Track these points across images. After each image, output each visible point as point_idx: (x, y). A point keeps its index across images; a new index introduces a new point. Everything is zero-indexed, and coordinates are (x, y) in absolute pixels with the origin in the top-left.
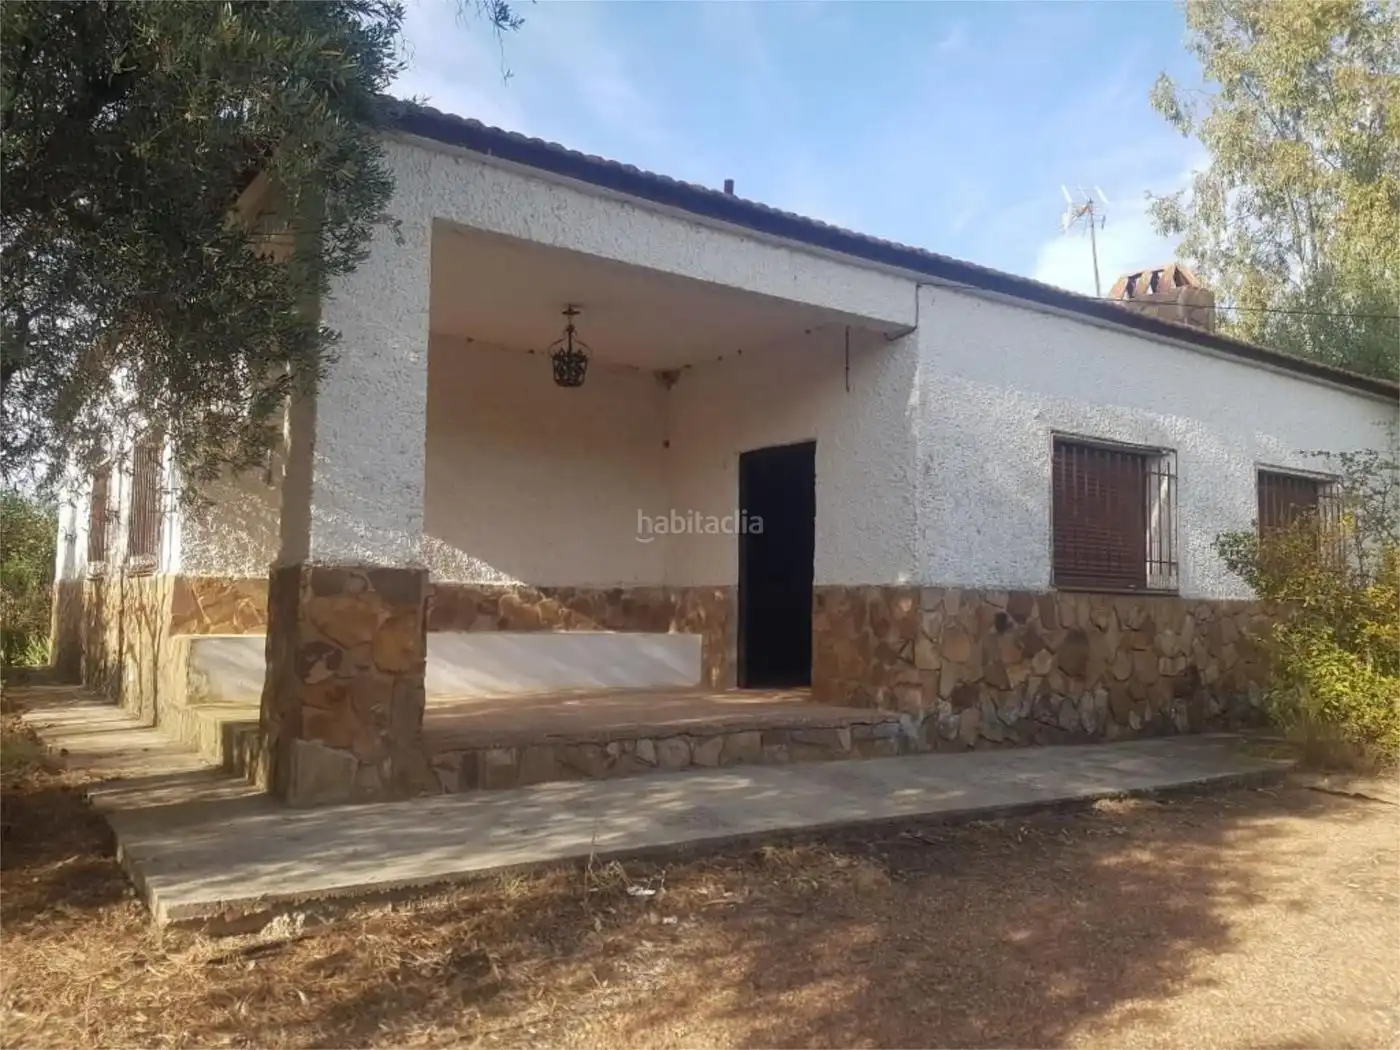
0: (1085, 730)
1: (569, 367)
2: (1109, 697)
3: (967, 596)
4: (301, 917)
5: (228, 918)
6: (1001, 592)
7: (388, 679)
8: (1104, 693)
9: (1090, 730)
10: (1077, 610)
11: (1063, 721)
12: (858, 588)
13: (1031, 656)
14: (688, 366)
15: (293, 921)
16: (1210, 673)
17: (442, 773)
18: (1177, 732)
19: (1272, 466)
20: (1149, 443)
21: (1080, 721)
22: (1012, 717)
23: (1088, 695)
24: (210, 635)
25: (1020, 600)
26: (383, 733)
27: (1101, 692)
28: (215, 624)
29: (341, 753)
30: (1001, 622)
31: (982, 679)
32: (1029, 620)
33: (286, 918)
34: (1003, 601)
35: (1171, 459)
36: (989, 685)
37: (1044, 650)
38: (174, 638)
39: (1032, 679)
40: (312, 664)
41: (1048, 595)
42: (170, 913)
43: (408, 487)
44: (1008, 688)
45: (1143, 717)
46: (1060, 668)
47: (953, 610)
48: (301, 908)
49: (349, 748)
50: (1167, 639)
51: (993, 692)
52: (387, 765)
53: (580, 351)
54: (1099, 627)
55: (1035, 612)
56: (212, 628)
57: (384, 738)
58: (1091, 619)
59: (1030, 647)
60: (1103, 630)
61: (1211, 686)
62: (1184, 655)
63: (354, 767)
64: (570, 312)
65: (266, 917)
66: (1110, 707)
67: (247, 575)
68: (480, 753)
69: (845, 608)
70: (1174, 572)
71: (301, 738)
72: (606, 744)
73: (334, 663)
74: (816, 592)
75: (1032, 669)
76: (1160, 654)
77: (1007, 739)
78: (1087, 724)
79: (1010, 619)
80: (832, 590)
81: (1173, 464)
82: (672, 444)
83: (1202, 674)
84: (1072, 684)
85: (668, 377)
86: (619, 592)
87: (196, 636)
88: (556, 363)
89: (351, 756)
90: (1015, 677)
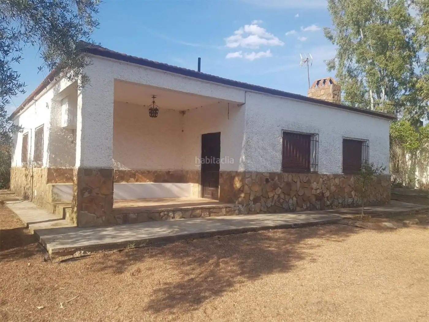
0: (290, 209)
1: (154, 112)
2: (297, 200)
3: (258, 174)
4: (83, 252)
5: (66, 252)
6: (267, 173)
7: (104, 197)
8: (296, 199)
9: (291, 209)
10: (288, 177)
11: (284, 206)
12: (230, 172)
13: (275, 190)
14: (188, 110)
15: (81, 252)
16: (327, 194)
17: (118, 220)
18: (317, 209)
19: (347, 137)
20: (310, 132)
21: (289, 207)
22: (269, 205)
23: (291, 199)
24: (57, 184)
25: (272, 175)
26: (103, 210)
27: (295, 199)
28: (59, 181)
29: (92, 215)
30: (267, 181)
31: (262, 195)
32: (275, 180)
33: (79, 252)
34: (268, 175)
35: (317, 136)
36: (264, 197)
37: (279, 188)
38: (48, 184)
39: (275, 195)
40: (85, 192)
41: (280, 173)
42: (52, 250)
43: (109, 148)
44: (269, 198)
45: (307, 205)
46: (283, 193)
47: (254, 177)
48: (82, 250)
49: (94, 213)
50: (314, 185)
51: (265, 199)
52: (104, 218)
53: (156, 108)
54: (294, 181)
55: (277, 178)
56: (58, 182)
57: (103, 211)
58: (292, 179)
59: (275, 187)
60: (296, 182)
61: (327, 197)
62: (319, 189)
63: (95, 218)
64: (154, 97)
65: (75, 252)
66: (297, 202)
67: (67, 168)
68: (128, 215)
69: (227, 177)
70: (317, 167)
71: (82, 210)
72: (161, 213)
73: (90, 192)
74: (220, 172)
75: (275, 193)
76: (312, 189)
77: (268, 211)
78: (291, 207)
79: (270, 180)
80: (224, 172)
81: (317, 138)
82: (184, 131)
83: (324, 194)
84: (286, 196)
85: (183, 112)
86: (169, 172)
87: (54, 184)
88: (150, 111)
89: (95, 215)
90: (271, 195)
